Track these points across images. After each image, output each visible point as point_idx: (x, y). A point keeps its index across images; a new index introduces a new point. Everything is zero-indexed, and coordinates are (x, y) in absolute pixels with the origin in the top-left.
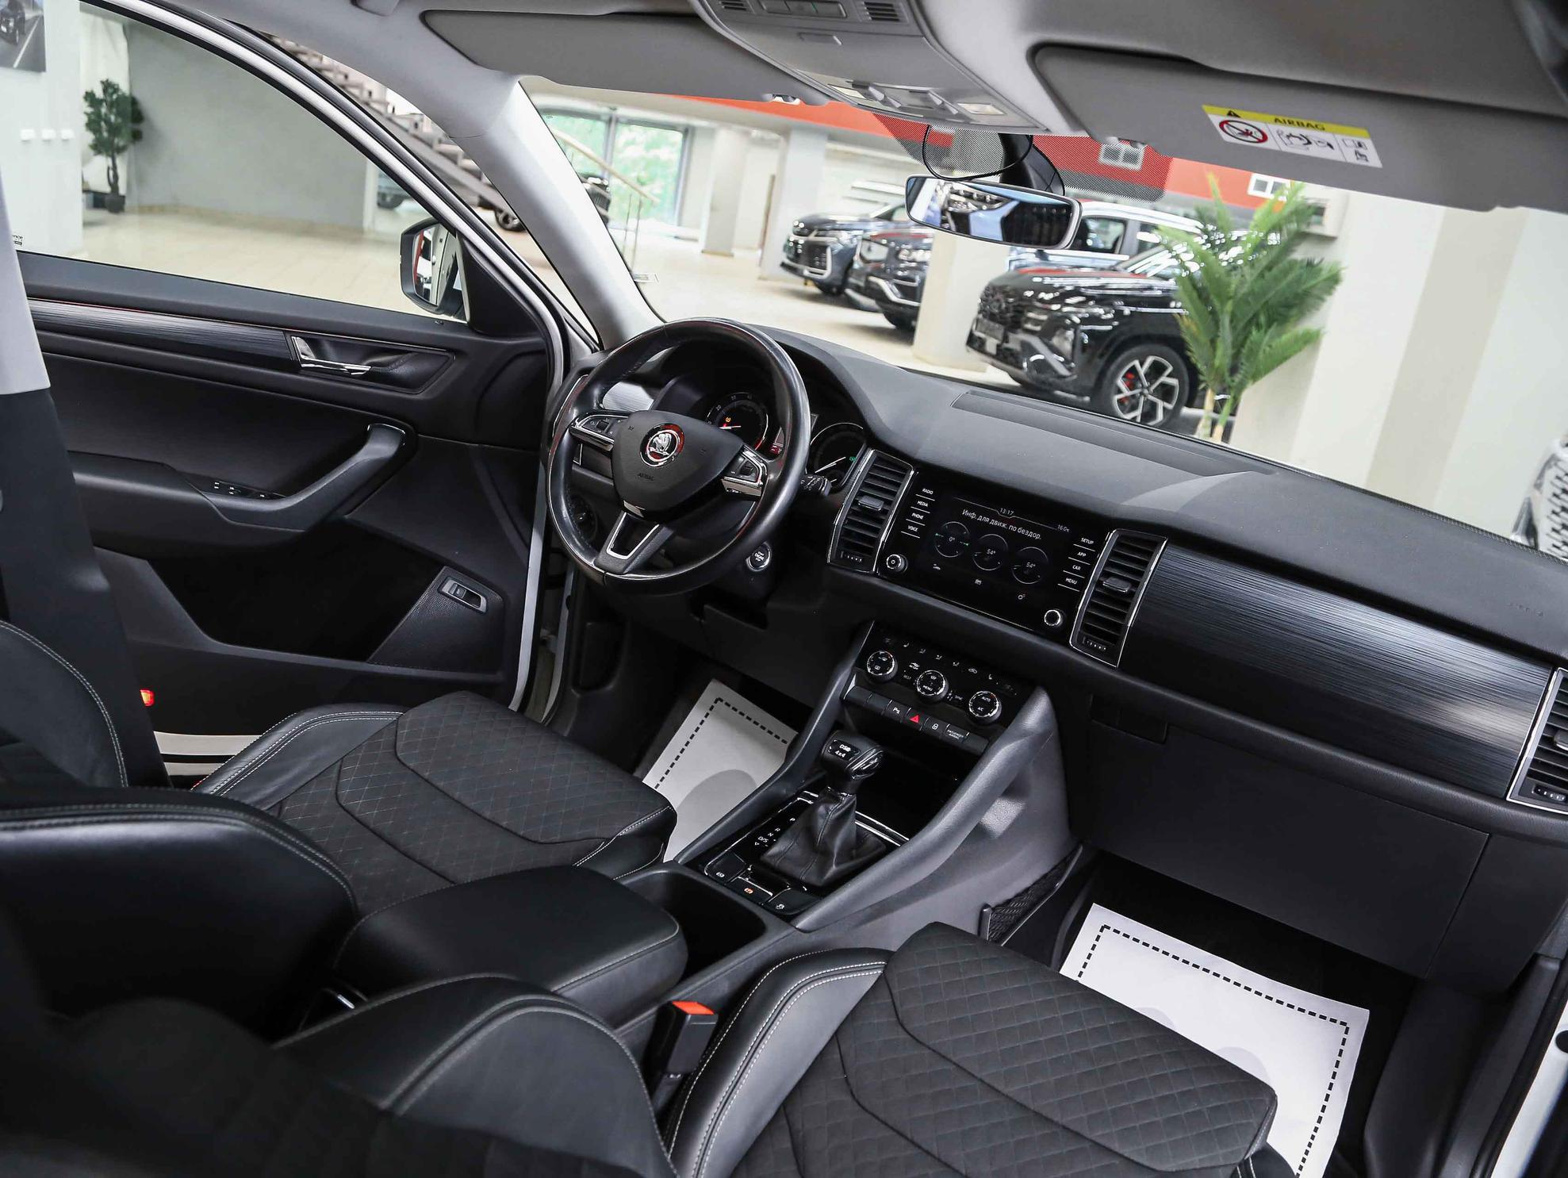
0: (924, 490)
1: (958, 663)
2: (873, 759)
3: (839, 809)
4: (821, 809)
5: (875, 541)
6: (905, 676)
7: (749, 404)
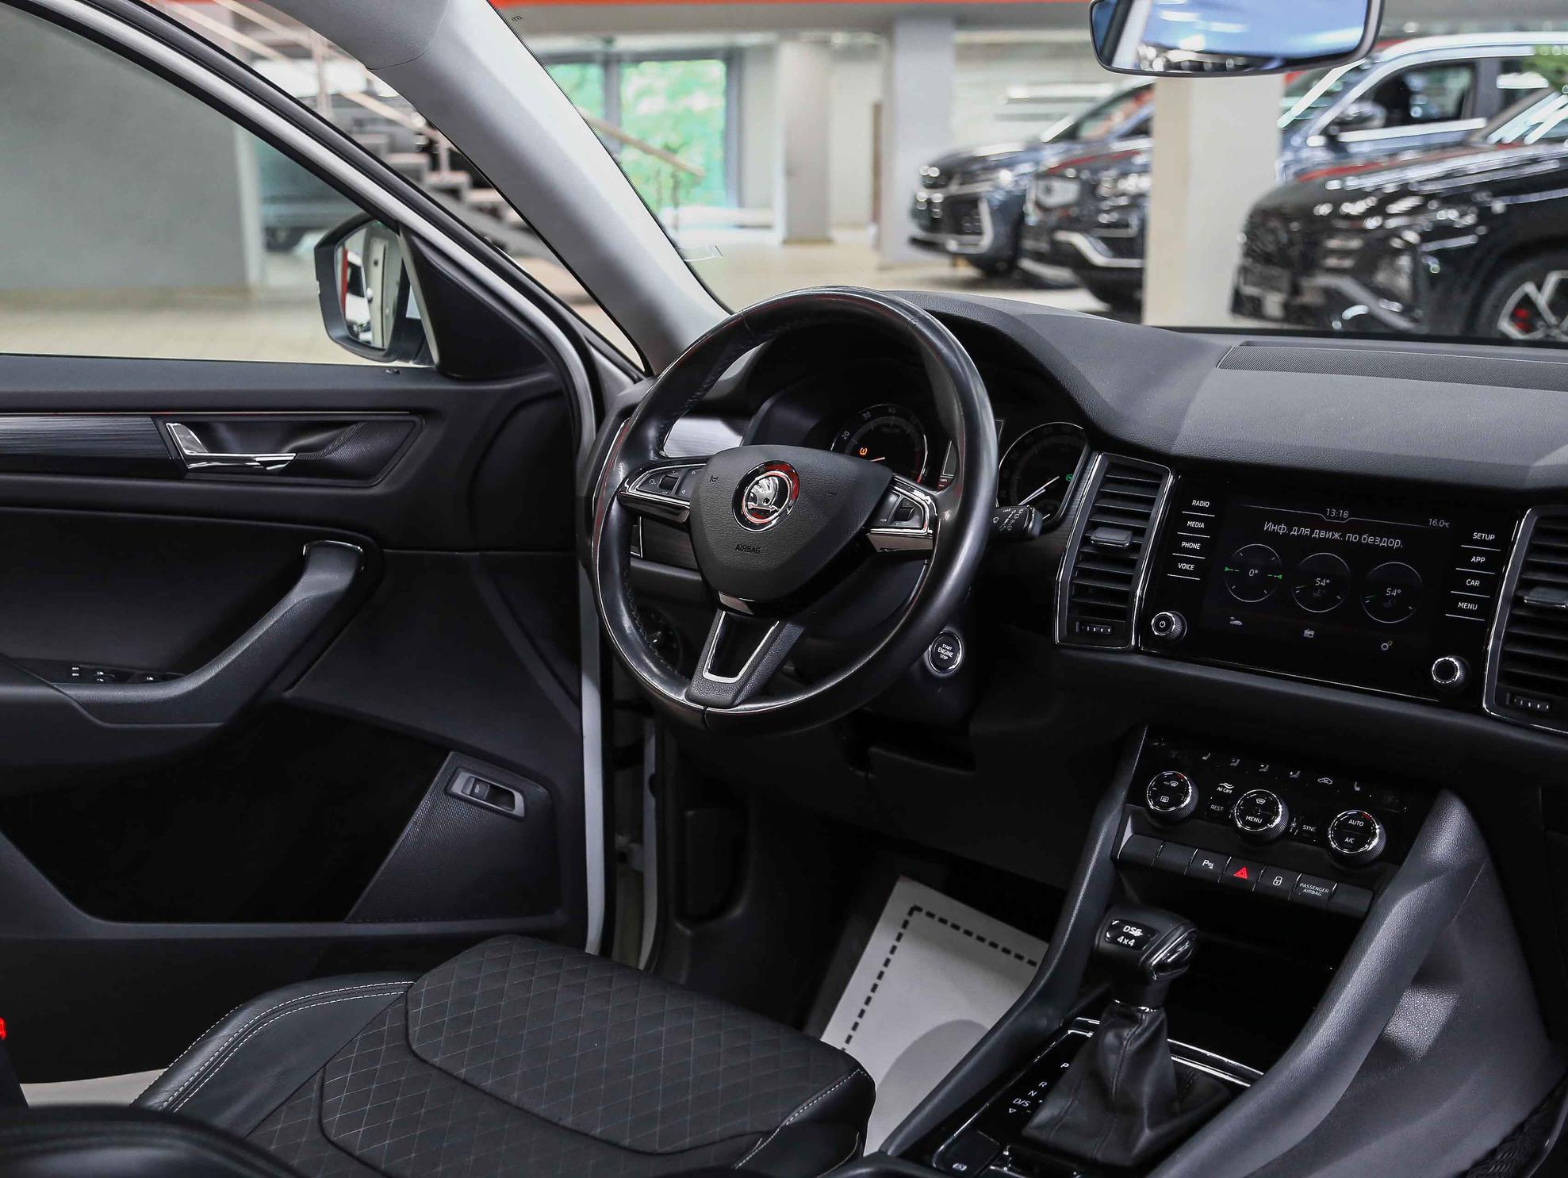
0: (1195, 503)
1: (1299, 772)
2: (1182, 943)
3: (1140, 1035)
4: (1110, 1038)
5: (1128, 597)
6: (1213, 807)
7: (893, 420)
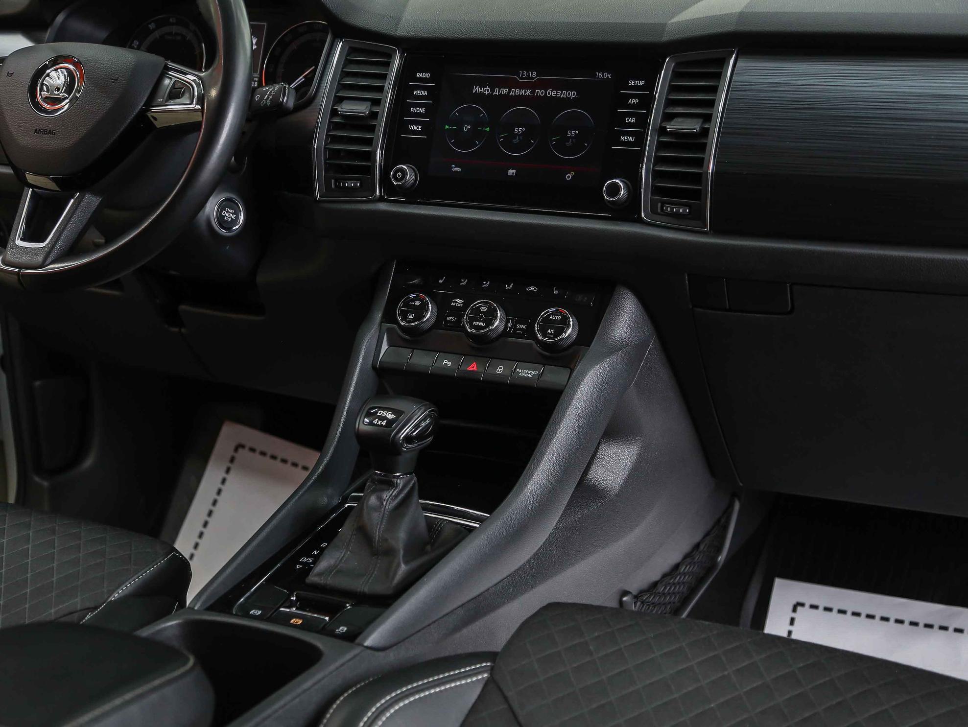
0: (419, 75)
1: (512, 284)
2: (424, 419)
3: (396, 496)
4: (373, 500)
5: (370, 156)
6: (449, 318)
7: (175, 29)
